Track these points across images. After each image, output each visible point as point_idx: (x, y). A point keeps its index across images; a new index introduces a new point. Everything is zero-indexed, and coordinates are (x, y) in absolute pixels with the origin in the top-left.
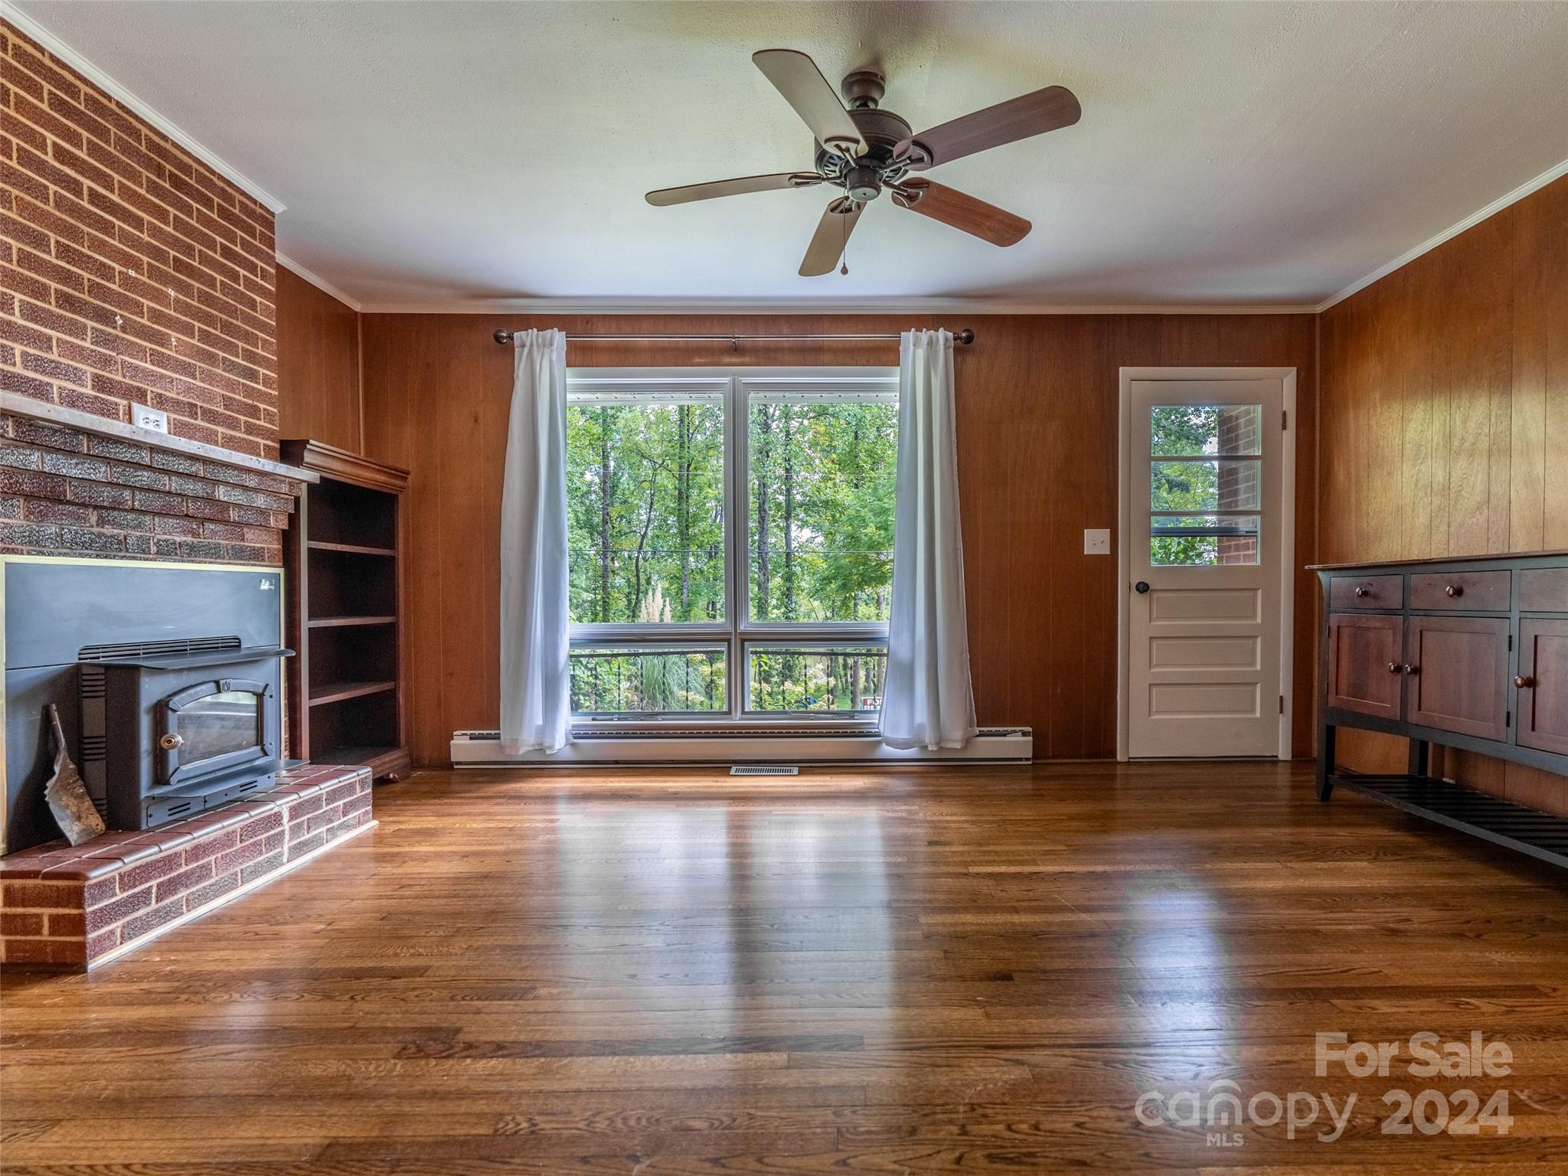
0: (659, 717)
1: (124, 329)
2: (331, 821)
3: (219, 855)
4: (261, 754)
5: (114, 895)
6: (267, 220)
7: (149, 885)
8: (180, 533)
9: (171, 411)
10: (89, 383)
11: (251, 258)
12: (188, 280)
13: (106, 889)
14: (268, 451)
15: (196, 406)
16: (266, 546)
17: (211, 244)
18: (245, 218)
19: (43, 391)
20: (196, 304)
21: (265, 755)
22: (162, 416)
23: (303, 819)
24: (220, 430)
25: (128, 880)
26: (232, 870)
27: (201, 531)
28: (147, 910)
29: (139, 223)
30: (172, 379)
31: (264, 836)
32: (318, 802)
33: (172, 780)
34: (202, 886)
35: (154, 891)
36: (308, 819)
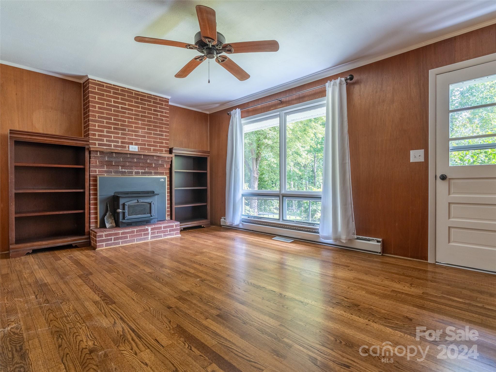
0: (262, 219)
1: (128, 131)
2: (165, 233)
3: (130, 235)
4: (150, 216)
5: (103, 238)
6: (167, 101)
7: (111, 237)
8: (141, 170)
9: (139, 146)
10: (120, 143)
11: (162, 110)
12: (144, 119)
13: (101, 236)
14: (166, 151)
15: (146, 144)
16: (164, 171)
17: (151, 110)
18: (160, 102)
19: (110, 146)
20: (146, 123)
21: (152, 216)
22: (137, 147)
23: (155, 231)
24: (152, 148)
25: (106, 236)
26: (133, 238)
27: (146, 169)
28: (111, 242)
29: (132, 110)
30: (139, 139)
31: (143, 233)
32: (160, 228)
33: (126, 219)
34: (125, 240)
35: (113, 239)
36: (157, 231)
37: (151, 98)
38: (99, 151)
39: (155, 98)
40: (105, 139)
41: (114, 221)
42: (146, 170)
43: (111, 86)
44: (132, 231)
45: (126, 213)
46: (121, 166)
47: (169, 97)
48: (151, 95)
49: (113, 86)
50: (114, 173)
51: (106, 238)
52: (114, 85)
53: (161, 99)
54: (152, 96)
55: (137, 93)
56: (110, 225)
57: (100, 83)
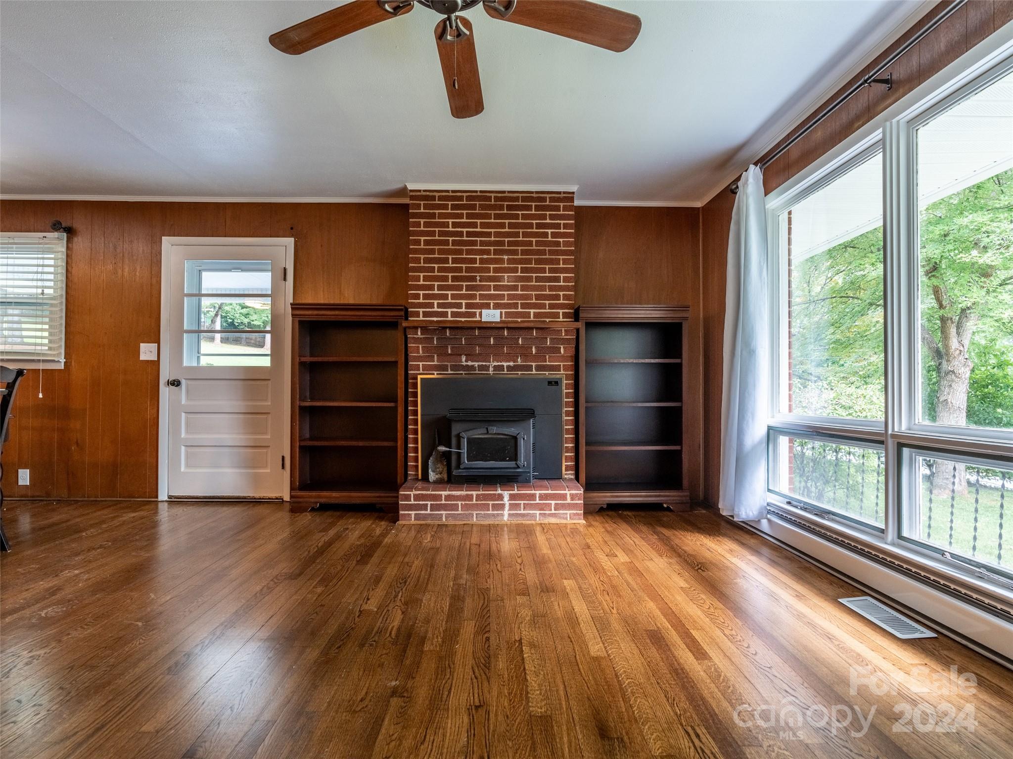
1: (480, 281)
2: (543, 509)
3: (463, 503)
4: (516, 466)
5: (411, 501)
6: (569, 197)
7: (426, 502)
8: (507, 361)
9: (503, 311)
10: (464, 307)
11: (556, 222)
12: (516, 248)
13: (408, 498)
14: (565, 315)
15: (518, 303)
16: (562, 364)
17: (530, 226)
18: (553, 204)
19: (445, 314)
20: (520, 257)
21: (518, 467)
22: (498, 312)
23: (520, 502)
24: (532, 311)
25: (417, 498)
26: (470, 512)
27: (519, 360)
28: (426, 512)
29: (489, 235)
30: (504, 295)
31: (491, 503)
32: (532, 497)
33: (462, 466)
34: (453, 512)
35: (429, 506)
36: (524, 504)
37: (532, 199)
38: (420, 327)
39: (541, 197)
40: (436, 302)
41: (445, 469)
42: (517, 362)
43: (447, 194)
44: (467, 495)
45: (462, 455)
46: (465, 355)
47: (574, 188)
48: (532, 192)
49: (451, 194)
50: (451, 370)
51: (416, 503)
52: (453, 191)
53: (554, 197)
54: (534, 195)
55: (500, 195)
56: (437, 476)
57: (428, 193)
